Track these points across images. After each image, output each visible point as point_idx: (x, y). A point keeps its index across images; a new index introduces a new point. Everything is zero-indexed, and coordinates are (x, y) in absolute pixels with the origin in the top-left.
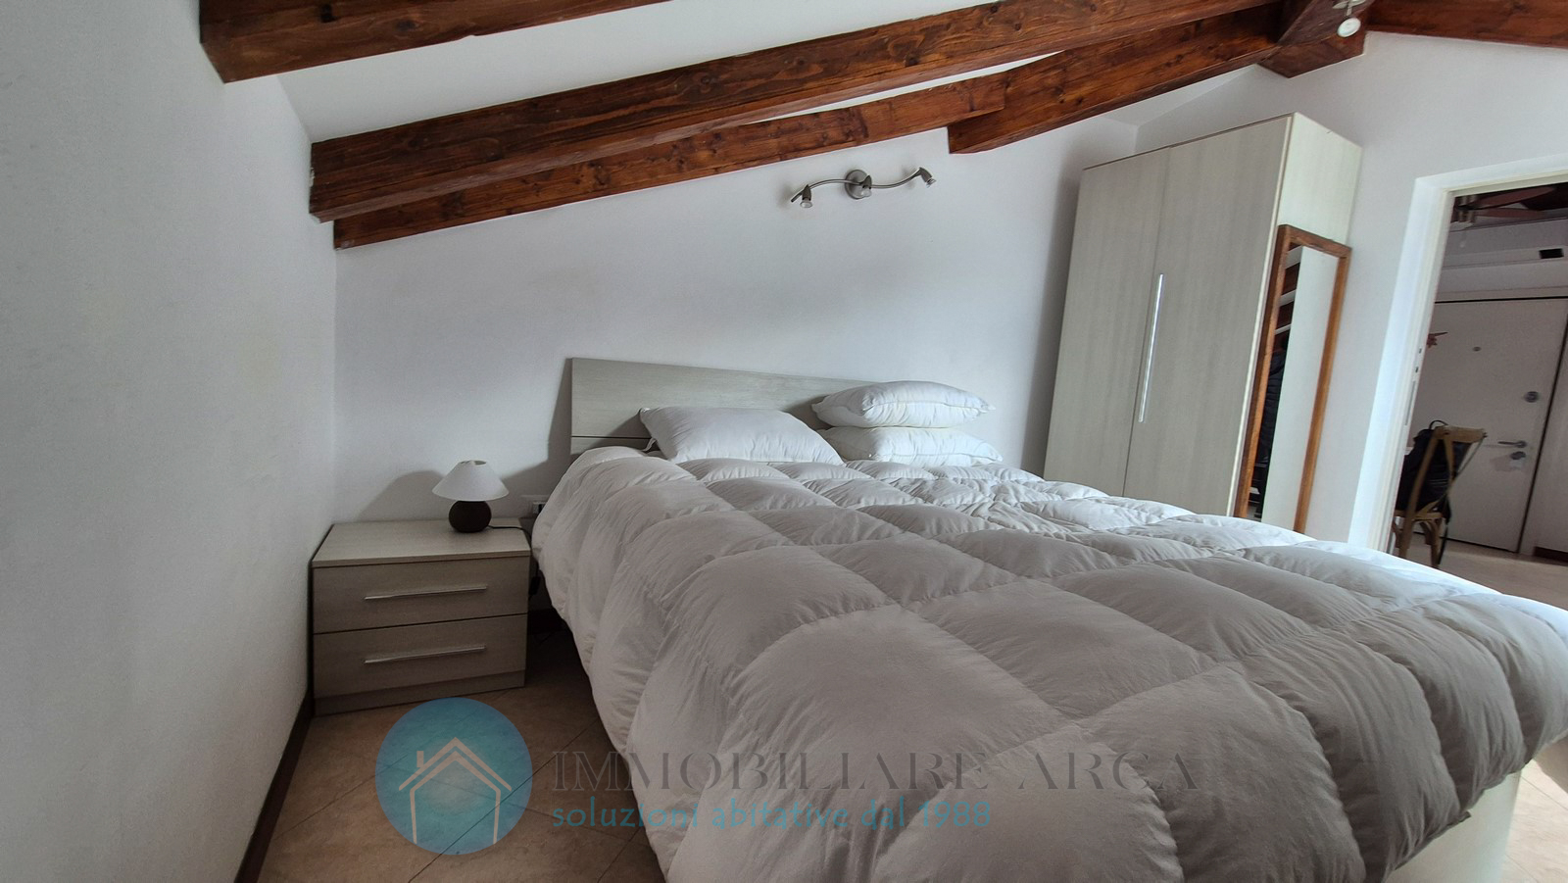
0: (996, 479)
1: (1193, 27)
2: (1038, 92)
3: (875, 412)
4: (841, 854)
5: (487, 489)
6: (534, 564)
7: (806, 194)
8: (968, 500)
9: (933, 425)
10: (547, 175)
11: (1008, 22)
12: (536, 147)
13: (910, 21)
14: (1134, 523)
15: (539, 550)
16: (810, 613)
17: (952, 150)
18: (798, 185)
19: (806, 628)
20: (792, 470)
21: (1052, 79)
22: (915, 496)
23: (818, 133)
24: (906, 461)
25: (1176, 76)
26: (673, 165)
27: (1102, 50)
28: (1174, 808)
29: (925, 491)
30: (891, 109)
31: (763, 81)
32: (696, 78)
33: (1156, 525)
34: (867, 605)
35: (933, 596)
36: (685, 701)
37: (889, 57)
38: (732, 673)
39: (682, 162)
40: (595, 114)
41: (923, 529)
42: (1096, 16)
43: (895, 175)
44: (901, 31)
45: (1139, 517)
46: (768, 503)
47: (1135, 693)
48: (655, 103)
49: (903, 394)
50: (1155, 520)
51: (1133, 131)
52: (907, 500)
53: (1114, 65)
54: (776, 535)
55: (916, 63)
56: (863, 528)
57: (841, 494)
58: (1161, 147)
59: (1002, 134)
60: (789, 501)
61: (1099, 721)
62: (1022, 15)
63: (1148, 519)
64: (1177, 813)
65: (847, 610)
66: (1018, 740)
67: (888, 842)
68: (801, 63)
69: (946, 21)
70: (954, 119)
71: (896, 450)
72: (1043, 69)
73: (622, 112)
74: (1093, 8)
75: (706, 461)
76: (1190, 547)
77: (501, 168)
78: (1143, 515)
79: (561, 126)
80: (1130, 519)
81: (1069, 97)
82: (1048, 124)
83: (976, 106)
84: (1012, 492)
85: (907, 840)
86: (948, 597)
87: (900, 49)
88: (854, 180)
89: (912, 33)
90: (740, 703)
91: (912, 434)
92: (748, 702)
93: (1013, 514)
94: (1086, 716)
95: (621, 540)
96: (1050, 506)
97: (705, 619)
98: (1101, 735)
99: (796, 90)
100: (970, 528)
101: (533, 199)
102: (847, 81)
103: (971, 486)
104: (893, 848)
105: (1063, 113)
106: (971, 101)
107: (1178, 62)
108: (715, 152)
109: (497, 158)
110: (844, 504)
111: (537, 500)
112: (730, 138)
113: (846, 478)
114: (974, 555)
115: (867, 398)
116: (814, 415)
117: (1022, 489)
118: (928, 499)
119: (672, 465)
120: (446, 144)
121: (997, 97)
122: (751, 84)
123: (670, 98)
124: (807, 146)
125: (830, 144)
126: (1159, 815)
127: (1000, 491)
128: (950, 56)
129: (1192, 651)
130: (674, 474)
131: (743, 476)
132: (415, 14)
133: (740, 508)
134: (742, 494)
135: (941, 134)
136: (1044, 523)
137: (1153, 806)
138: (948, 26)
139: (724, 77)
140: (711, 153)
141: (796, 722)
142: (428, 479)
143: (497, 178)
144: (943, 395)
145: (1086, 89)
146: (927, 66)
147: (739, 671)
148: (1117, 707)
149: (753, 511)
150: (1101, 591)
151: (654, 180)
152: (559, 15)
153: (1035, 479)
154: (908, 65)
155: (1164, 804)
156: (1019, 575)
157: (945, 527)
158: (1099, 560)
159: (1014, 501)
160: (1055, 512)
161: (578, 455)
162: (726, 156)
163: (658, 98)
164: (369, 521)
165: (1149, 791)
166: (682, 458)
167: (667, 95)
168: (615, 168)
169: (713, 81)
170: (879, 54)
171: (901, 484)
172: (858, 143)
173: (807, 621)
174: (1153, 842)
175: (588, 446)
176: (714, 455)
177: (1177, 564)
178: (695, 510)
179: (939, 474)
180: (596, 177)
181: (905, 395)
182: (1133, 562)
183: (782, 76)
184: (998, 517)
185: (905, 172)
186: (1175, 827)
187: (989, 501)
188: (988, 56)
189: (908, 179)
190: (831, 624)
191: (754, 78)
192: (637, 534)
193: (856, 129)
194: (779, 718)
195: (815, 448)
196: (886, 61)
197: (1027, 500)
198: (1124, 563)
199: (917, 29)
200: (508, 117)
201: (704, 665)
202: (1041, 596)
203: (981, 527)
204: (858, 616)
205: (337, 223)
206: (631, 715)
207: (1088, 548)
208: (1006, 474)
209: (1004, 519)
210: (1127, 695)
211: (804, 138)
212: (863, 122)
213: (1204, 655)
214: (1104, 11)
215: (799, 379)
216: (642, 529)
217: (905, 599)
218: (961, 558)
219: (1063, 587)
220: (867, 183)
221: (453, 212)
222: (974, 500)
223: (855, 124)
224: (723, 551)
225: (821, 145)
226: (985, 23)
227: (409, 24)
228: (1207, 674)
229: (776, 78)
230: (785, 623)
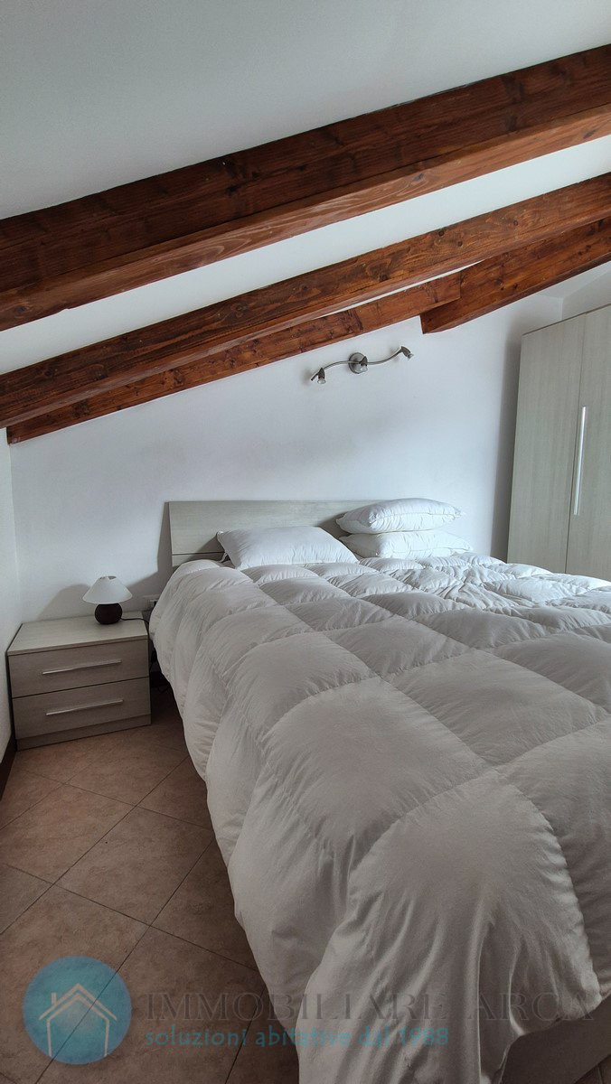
0: (468, 564)
1: (596, 224)
2: (484, 284)
3: (377, 524)
4: (328, 869)
5: (117, 595)
6: (151, 643)
7: (321, 374)
8: (444, 584)
9: (421, 528)
10: (143, 381)
11: (452, 241)
12: (128, 367)
13: (381, 249)
14: (566, 594)
15: (154, 634)
16: (315, 687)
17: (425, 331)
18: (315, 369)
19: (311, 698)
20: (320, 570)
21: (494, 273)
22: (406, 583)
23: (327, 331)
24: (402, 557)
25: (586, 261)
26: (227, 364)
27: (530, 249)
28: (564, 835)
29: (413, 579)
30: (378, 308)
31: (279, 304)
32: (232, 308)
33: (583, 596)
34: (356, 678)
35: (405, 668)
36: (236, 749)
37: (367, 277)
38: (262, 732)
39: (233, 361)
40: (166, 340)
41: (407, 612)
42: (519, 229)
43: (385, 353)
44: (374, 257)
45: (570, 589)
46: (300, 598)
47: (543, 743)
48: (206, 328)
49: (398, 509)
50: (583, 591)
51: (560, 301)
52: (401, 588)
53: (539, 258)
54: (303, 625)
55: (387, 279)
56: (364, 614)
57: (352, 588)
58: (580, 314)
59: (461, 316)
60: (315, 595)
61: (512, 767)
62: (463, 234)
63: (578, 590)
64: (567, 837)
65: (341, 683)
66: (450, 784)
67: (357, 861)
68: (305, 288)
69: (406, 246)
70: (424, 309)
71: (396, 549)
72: (486, 267)
73: (183, 337)
74: (516, 223)
75: (260, 568)
76: (604, 615)
77: (108, 383)
78: (574, 588)
79: (144, 350)
80: (564, 591)
81: (507, 285)
82: (494, 306)
83: (439, 298)
84: (478, 575)
85: (368, 861)
86: (416, 668)
87: (375, 270)
88: (355, 360)
89: (383, 258)
90: (267, 753)
91: (406, 537)
92: (272, 754)
93: (476, 593)
94: (503, 762)
95: (200, 630)
96: (505, 584)
97: (248, 692)
98: (513, 778)
99: (304, 307)
100: (441, 609)
101: (135, 398)
102: (338, 297)
103: (448, 573)
104: (360, 866)
105: (504, 297)
106: (435, 296)
107: (587, 251)
108: (255, 352)
109: (103, 377)
110: (355, 594)
111: (152, 598)
112: (264, 341)
113: (359, 573)
114: (440, 632)
115: (372, 514)
116: (338, 528)
117: (485, 572)
118: (415, 585)
119: (237, 572)
120: (70, 372)
121: (455, 291)
122: (272, 307)
123: (216, 323)
124: (320, 340)
125: (336, 338)
126: (552, 840)
127: (470, 575)
128: (412, 271)
129: (591, 705)
130: (237, 580)
131: (285, 578)
132: (24, 302)
133: (280, 603)
134: (282, 591)
135: (416, 321)
136: (498, 600)
137: (548, 834)
138: (409, 250)
139: (252, 304)
140: (253, 353)
141: (299, 771)
142: (80, 589)
143: (105, 390)
144: (426, 507)
145: (517, 279)
146: (395, 280)
147: (266, 731)
148: (527, 756)
149: (289, 604)
150: (527, 658)
151: (215, 376)
152: (122, 288)
153: (498, 562)
154: (382, 280)
155: (557, 832)
156: (471, 647)
157: (423, 610)
158: (532, 630)
159: (479, 582)
160: (507, 589)
161: (177, 567)
162: (264, 354)
163: (208, 324)
164: (46, 620)
165: (547, 823)
166: (244, 566)
167: (213, 322)
168: (188, 371)
169: (245, 308)
170: (359, 276)
171: (397, 575)
172: (356, 334)
173: (313, 693)
174: (546, 862)
175: (182, 561)
176: (267, 563)
177: (590, 631)
178: (249, 607)
179: (426, 564)
180: (175, 378)
181: (399, 510)
182: (558, 630)
183: (292, 299)
184: (464, 597)
185: (392, 352)
186: (565, 848)
187: (460, 584)
188: (439, 267)
189: (394, 355)
190: (329, 695)
191: (272, 303)
192: (210, 626)
193: (354, 325)
194: (290, 767)
195: (337, 552)
196: (365, 280)
197: (489, 581)
198: (552, 632)
199: (386, 255)
200: (108, 349)
201: (247, 724)
202: (484, 665)
203: (450, 608)
204: (348, 689)
205: (8, 428)
206: (208, 753)
207: (525, 621)
208: (476, 560)
209: (468, 600)
210: (537, 745)
211: (317, 335)
212: (357, 318)
213: (600, 708)
214: (524, 224)
215: (326, 503)
216: (214, 622)
217: (384, 672)
218: (428, 633)
219: (500, 656)
220: (364, 362)
221: (81, 412)
222: (449, 583)
223: (353, 322)
224: (263, 639)
225: (330, 338)
226: (436, 244)
227: (23, 308)
228: (600, 723)
229: (288, 301)
230: (298, 696)
